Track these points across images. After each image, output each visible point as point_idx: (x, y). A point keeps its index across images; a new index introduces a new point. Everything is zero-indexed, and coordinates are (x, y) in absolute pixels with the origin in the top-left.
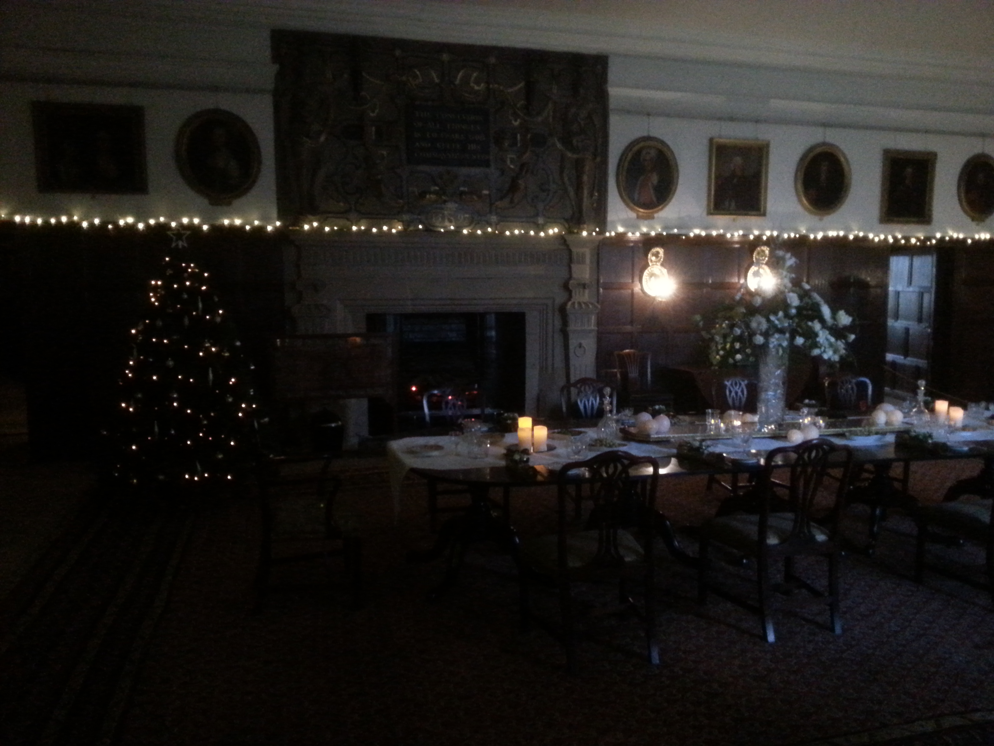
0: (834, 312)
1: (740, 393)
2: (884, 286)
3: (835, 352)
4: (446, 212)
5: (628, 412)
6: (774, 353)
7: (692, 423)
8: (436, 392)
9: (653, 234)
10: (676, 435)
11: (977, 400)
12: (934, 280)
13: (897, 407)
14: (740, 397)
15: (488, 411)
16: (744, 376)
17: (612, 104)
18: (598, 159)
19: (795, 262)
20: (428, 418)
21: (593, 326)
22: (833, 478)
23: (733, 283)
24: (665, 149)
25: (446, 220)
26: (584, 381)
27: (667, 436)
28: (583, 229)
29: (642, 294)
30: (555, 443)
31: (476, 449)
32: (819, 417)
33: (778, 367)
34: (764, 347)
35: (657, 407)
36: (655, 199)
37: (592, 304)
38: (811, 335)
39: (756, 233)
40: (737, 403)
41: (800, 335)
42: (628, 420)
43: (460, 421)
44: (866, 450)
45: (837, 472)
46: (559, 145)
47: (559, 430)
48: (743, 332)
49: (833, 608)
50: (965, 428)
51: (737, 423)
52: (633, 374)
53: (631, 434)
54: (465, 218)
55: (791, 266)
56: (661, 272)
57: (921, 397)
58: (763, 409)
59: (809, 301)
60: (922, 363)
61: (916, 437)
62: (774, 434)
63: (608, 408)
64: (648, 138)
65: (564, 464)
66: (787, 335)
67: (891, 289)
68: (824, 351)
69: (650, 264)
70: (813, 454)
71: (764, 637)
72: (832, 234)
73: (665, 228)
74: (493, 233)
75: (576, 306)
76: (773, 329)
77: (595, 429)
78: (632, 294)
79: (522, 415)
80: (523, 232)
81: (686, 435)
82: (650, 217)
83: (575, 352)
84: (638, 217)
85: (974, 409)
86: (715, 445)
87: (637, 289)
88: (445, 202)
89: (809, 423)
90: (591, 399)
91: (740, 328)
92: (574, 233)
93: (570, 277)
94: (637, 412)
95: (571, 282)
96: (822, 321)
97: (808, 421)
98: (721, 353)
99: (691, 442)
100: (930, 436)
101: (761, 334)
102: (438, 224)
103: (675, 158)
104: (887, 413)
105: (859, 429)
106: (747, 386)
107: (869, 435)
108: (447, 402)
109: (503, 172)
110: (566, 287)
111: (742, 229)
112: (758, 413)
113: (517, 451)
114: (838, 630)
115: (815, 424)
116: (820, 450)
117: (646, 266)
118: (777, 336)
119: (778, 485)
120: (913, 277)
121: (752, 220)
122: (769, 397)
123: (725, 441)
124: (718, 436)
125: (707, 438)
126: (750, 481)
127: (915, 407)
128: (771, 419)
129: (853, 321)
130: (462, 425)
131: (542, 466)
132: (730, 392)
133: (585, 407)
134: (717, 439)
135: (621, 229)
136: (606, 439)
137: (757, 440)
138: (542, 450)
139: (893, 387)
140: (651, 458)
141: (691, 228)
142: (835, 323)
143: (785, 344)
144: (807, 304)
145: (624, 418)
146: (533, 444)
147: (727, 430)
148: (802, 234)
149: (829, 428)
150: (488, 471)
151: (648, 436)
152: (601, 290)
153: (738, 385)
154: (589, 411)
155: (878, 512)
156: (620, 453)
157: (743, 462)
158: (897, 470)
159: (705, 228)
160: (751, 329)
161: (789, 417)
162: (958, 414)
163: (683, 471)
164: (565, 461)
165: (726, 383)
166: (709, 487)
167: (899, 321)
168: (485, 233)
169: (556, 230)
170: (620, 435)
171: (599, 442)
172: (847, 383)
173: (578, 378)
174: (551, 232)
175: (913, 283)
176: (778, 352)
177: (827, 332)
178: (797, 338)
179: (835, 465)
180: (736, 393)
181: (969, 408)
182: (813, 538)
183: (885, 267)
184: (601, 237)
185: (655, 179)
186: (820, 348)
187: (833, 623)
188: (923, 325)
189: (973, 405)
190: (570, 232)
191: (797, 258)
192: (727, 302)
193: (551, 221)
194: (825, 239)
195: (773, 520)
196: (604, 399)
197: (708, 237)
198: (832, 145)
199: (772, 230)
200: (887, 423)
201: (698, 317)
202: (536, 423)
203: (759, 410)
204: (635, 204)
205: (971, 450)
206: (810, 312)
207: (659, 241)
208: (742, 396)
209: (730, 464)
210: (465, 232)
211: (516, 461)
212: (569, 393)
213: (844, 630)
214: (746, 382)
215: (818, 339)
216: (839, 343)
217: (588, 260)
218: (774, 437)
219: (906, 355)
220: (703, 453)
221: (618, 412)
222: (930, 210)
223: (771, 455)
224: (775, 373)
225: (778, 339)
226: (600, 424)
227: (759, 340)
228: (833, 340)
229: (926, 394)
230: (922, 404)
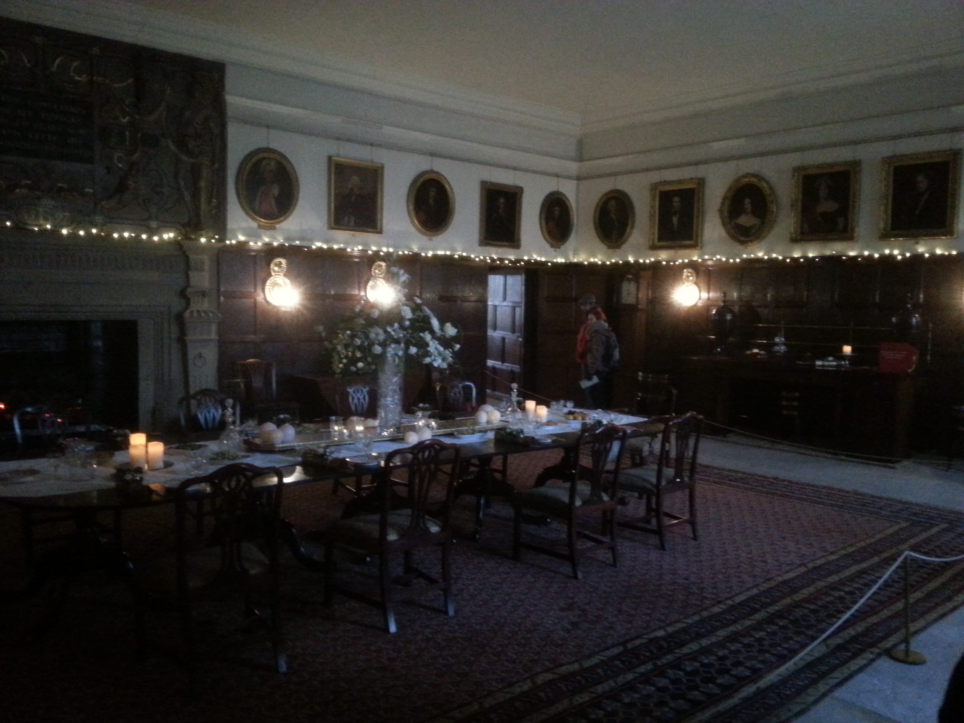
0: (442, 324)
1: (362, 400)
2: (483, 301)
3: (444, 360)
4: (41, 210)
5: (252, 423)
6: (391, 362)
7: (316, 431)
8: (29, 409)
9: (275, 244)
10: (301, 444)
11: (557, 399)
12: (523, 296)
13: (496, 408)
14: (362, 403)
15: (95, 427)
16: (365, 384)
17: (230, 112)
18: (216, 166)
19: (408, 278)
20: (20, 440)
21: (214, 336)
22: (445, 473)
23: (353, 295)
24: (284, 162)
25: (41, 218)
26: (205, 392)
27: (293, 444)
28: (201, 236)
29: (265, 304)
30: (171, 459)
31: (79, 471)
32: (432, 420)
33: (395, 375)
34: (382, 356)
35: (282, 416)
36: (276, 210)
37: (211, 312)
38: (423, 345)
39: (374, 248)
40: (359, 409)
41: (415, 345)
42: (252, 430)
43: (61, 441)
44: (470, 447)
45: (447, 468)
46: (173, 148)
47: (178, 445)
48: (363, 342)
49: (446, 592)
50: (549, 423)
51: (359, 428)
52: (258, 383)
53: (256, 445)
54: (64, 217)
55: (404, 282)
56: (285, 282)
57: (514, 398)
58: (383, 415)
59: (420, 314)
60: (516, 368)
61: (511, 433)
62: (393, 437)
63: (230, 420)
64: (268, 150)
65: (183, 480)
66: (402, 345)
67: (490, 303)
68: (435, 360)
69: (273, 274)
70: (427, 454)
71: (387, 629)
72: (441, 253)
73: (287, 239)
74: (98, 235)
75: (195, 314)
76: (390, 340)
77: (217, 441)
78: (255, 303)
79: (136, 430)
80: (133, 235)
81: (311, 443)
82: (272, 228)
83: (194, 364)
84: (260, 227)
85: (556, 407)
86: (339, 451)
87: (260, 298)
88: (38, 198)
89: (423, 425)
90: (213, 410)
91: (360, 338)
92: (190, 239)
93: (188, 285)
94: (261, 423)
95: (189, 290)
96: (432, 332)
97: (423, 423)
98: (345, 361)
99: (316, 449)
100: (522, 432)
101: (380, 345)
102: (30, 222)
103: (295, 172)
104: (487, 413)
105: (465, 428)
106: (368, 392)
107: (473, 433)
108: (44, 421)
109: (109, 170)
110: (183, 294)
111: (361, 244)
112: (378, 418)
113: (129, 471)
114: (451, 612)
115: (428, 426)
116: (432, 450)
117: (270, 275)
118: (393, 346)
119: (397, 484)
120: (507, 293)
121: (370, 237)
122: (388, 402)
123: (349, 446)
124: (341, 442)
125: (331, 444)
126: (372, 483)
127: (510, 407)
128: (391, 423)
129: (458, 332)
130: (63, 445)
131: (157, 485)
132: (353, 399)
133: (206, 419)
134: (339, 445)
135: (242, 238)
136: (228, 451)
137: (376, 443)
138: (159, 468)
139: (494, 389)
140: (274, 468)
141: (312, 240)
142: (443, 334)
143: (400, 353)
144: (419, 316)
145: (248, 429)
146: (147, 462)
147: (350, 436)
148: (415, 251)
149: (440, 429)
150: (95, 494)
151: (273, 445)
152: (222, 299)
153: (360, 392)
154: (210, 425)
155: (482, 501)
156: (244, 466)
157: (363, 465)
158: (497, 463)
159: (326, 241)
160: (370, 339)
161: (406, 420)
162: (543, 411)
163: (308, 478)
164: (184, 477)
165: (349, 390)
166: (335, 491)
167: (497, 332)
168: (88, 233)
169: (172, 235)
170: (243, 446)
171: (221, 455)
172: (454, 387)
173: (198, 389)
174: (166, 236)
175: (507, 300)
176: (394, 361)
177: (437, 342)
178: (411, 347)
179: (446, 462)
180: (359, 399)
181: (551, 407)
182: (427, 529)
183: (484, 283)
184: (220, 245)
185: (276, 190)
186: (430, 356)
187: (446, 606)
188: (517, 334)
189: (554, 403)
190: (187, 237)
191: (409, 275)
192: (348, 314)
193: (166, 226)
194: (435, 256)
195: (392, 518)
196: (226, 411)
197: (330, 249)
198: (437, 173)
199: (388, 246)
200: (488, 422)
201: (321, 328)
202: (150, 438)
203: (379, 415)
204: (256, 215)
205: (553, 441)
206: (422, 324)
207: (281, 252)
208: (363, 402)
209: (353, 468)
210: (65, 232)
211: (128, 482)
212: (188, 407)
213: (456, 611)
214: (367, 389)
215: (429, 349)
216: (447, 352)
217: (207, 267)
218: (393, 440)
219: (503, 362)
220: (327, 459)
221: (242, 423)
222: (519, 235)
223: (390, 456)
224: (392, 380)
225: (394, 349)
226: (222, 437)
227: (378, 349)
228: (441, 349)
229: (518, 396)
230: (515, 404)
